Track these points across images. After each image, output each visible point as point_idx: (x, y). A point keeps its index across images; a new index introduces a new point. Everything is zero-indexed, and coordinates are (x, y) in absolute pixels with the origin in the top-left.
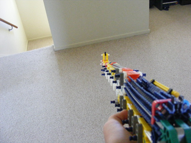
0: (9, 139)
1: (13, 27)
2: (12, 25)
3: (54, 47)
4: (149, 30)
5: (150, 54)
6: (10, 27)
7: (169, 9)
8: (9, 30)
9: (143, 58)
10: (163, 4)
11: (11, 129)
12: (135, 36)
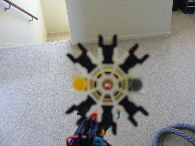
0: (15, 127)
1: (34, 19)
2: (33, 17)
3: (71, 42)
4: (170, 32)
5: (168, 57)
6: (31, 18)
7: (194, 13)
8: (30, 21)
9: (161, 60)
10: (188, 7)
11: (18, 118)
12: (155, 37)
